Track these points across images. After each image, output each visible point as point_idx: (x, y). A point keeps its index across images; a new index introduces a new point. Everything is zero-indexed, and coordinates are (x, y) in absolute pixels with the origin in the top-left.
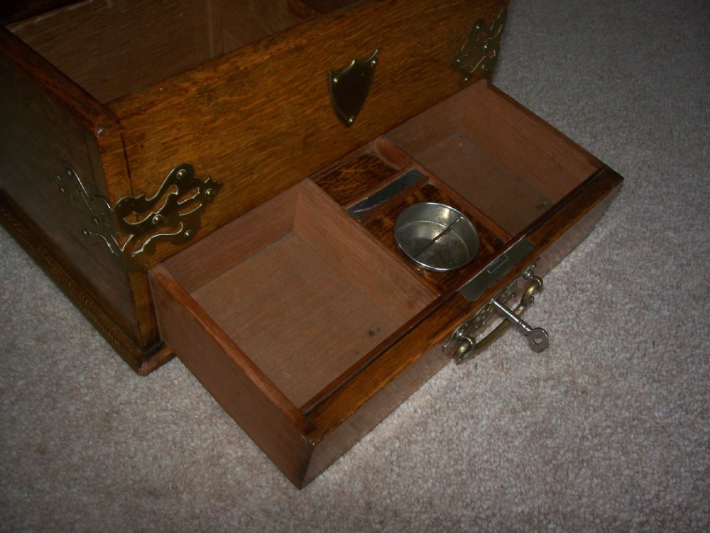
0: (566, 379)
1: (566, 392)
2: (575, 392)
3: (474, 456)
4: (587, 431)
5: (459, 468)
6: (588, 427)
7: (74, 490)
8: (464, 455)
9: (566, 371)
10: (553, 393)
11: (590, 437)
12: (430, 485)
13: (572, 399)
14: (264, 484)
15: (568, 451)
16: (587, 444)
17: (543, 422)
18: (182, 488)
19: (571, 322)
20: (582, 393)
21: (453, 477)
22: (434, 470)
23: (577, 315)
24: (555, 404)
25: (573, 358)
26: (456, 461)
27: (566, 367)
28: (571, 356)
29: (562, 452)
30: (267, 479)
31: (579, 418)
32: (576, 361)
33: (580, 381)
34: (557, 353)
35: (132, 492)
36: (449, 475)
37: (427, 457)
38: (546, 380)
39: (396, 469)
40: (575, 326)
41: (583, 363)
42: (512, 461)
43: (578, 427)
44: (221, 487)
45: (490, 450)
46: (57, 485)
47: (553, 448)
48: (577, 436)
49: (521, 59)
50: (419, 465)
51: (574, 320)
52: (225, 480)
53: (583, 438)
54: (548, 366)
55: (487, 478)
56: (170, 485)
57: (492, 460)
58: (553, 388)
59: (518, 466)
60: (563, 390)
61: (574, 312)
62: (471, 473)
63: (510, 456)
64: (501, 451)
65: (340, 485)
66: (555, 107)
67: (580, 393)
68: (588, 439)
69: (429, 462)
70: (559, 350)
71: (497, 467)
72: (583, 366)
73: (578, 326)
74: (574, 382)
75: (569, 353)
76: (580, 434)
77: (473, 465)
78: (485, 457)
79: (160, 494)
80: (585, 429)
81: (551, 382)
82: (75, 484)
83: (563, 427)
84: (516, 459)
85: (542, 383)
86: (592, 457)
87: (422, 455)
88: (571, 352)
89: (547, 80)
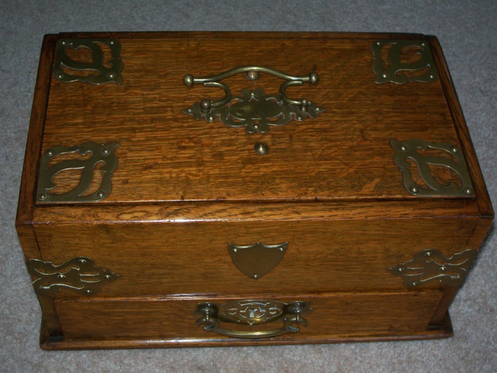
0: (480, 300)
1: (479, 310)
2: (485, 310)
3: (412, 352)
4: (491, 338)
5: (401, 359)
6: (492, 335)
7: (149, 365)
8: (405, 351)
9: (480, 295)
10: (469, 310)
11: (493, 343)
12: (381, 370)
13: (483, 315)
14: (273, 365)
15: (476, 351)
16: (491, 347)
17: (461, 331)
18: (219, 366)
19: (487, 258)
20: (491, 311)
21: (397, 365)
22: (384, 360)
23: (493, 253)
24: (470, 318)
25: (487, 286)
26: (399, 355)
27: (480, 292)
28: (485, 283)
29: (472, 352)
30: (274, 361)
31: (487, 329)
32: (488, 288)
33: (489, 302)
34: (474, 281)
35: (187, 367)
36: (394, 363)
37: (379, 351)
38: (465, 301)
39: (359, 358)
40: (490, 261)
41: (493, 289)
42: (437, 356)
43: (485, 335)
44: (245, 365)
45: (422, 348)
46: (138, 361)
47: (465, 349)
48: (484, 341)
49: (468, 25)
50: (374, 356)
51: (490, 256)
52: (247, 361)
53: (488, 342)
54: (467, 290)
55: (419, 366)
56: (212, 363)
57: (423, 355)
58: (469, 307)
59: (441, 360)
60: (477, 308)
61: (490, 250)
62: (409, 363)
63: (436, 352)
64: (430, 349)
65: (322, 367)
66: (493, 73)
67: (488, 311)
68: (491, 344)
69: (381, 354)
70: (476, 279)
71: (426, 360)
72: (493, 292)
73: (492, 261)
74: (485, 303)
75: (483, 281)
76: (486, 340)
77: (410, 357)
78: (419, 353)
79: (206, 369)
80: (490, 337)
81: (468, 302)
82: (150, 361)
83: (474, 334)
84: (439, 355)
85: (462, 303)
86: (492, 357)
87: (376, 349)
88: (485, 281)
89: (489, 46)
